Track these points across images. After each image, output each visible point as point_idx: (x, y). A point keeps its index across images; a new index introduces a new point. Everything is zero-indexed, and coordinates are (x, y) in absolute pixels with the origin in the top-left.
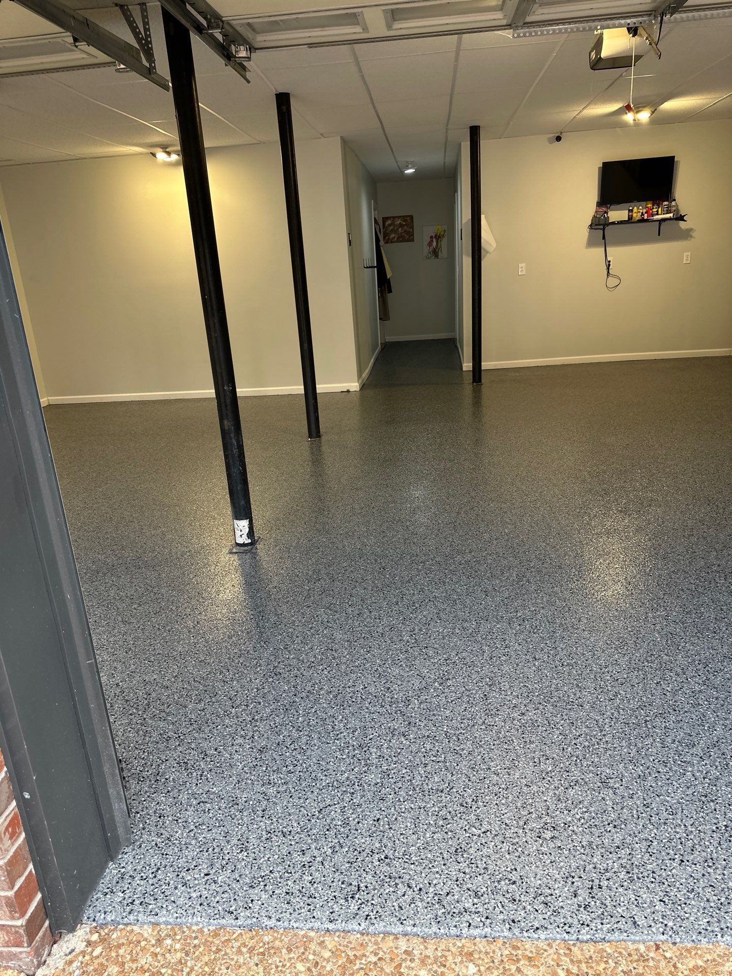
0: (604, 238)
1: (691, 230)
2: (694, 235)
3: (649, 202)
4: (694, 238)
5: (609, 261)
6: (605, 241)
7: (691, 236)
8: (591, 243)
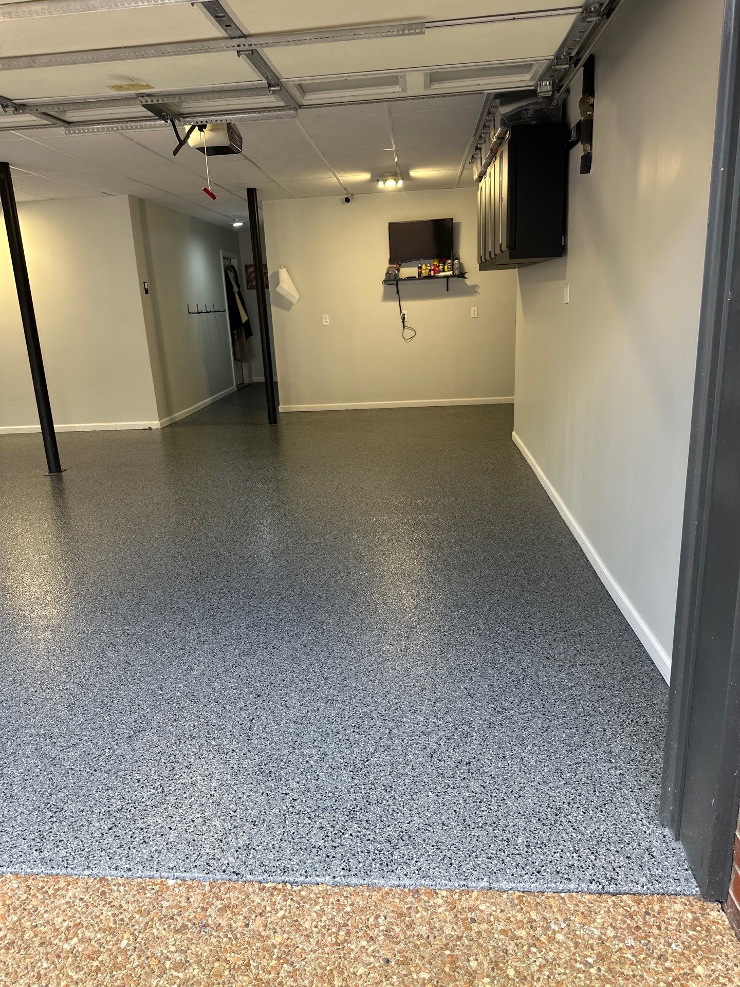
0: (398, 292)
1: (476, 286)
2: (478, 291)
3: (435, 260)
4: (479, 294)
5: (404, 314)
6: (398, 296)
8: (386, 297)
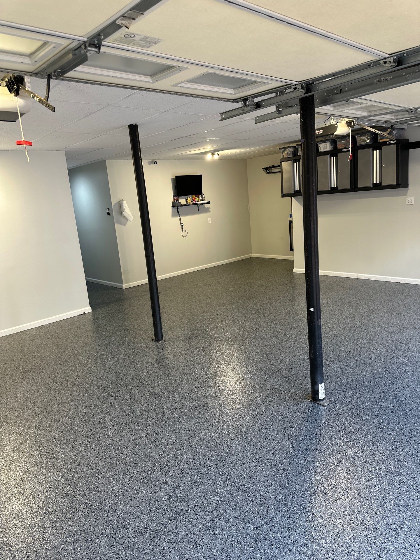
0: (178, 212)
3: (193, 195)
5: (182, 224)
6: (179, 214)
7: (210, 211)
8: (173, 215)
